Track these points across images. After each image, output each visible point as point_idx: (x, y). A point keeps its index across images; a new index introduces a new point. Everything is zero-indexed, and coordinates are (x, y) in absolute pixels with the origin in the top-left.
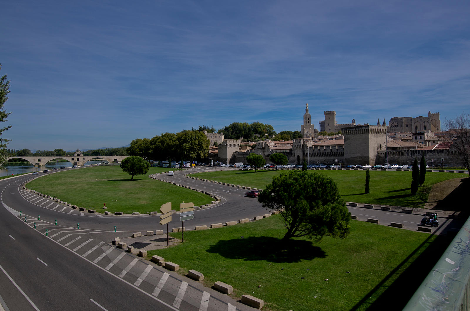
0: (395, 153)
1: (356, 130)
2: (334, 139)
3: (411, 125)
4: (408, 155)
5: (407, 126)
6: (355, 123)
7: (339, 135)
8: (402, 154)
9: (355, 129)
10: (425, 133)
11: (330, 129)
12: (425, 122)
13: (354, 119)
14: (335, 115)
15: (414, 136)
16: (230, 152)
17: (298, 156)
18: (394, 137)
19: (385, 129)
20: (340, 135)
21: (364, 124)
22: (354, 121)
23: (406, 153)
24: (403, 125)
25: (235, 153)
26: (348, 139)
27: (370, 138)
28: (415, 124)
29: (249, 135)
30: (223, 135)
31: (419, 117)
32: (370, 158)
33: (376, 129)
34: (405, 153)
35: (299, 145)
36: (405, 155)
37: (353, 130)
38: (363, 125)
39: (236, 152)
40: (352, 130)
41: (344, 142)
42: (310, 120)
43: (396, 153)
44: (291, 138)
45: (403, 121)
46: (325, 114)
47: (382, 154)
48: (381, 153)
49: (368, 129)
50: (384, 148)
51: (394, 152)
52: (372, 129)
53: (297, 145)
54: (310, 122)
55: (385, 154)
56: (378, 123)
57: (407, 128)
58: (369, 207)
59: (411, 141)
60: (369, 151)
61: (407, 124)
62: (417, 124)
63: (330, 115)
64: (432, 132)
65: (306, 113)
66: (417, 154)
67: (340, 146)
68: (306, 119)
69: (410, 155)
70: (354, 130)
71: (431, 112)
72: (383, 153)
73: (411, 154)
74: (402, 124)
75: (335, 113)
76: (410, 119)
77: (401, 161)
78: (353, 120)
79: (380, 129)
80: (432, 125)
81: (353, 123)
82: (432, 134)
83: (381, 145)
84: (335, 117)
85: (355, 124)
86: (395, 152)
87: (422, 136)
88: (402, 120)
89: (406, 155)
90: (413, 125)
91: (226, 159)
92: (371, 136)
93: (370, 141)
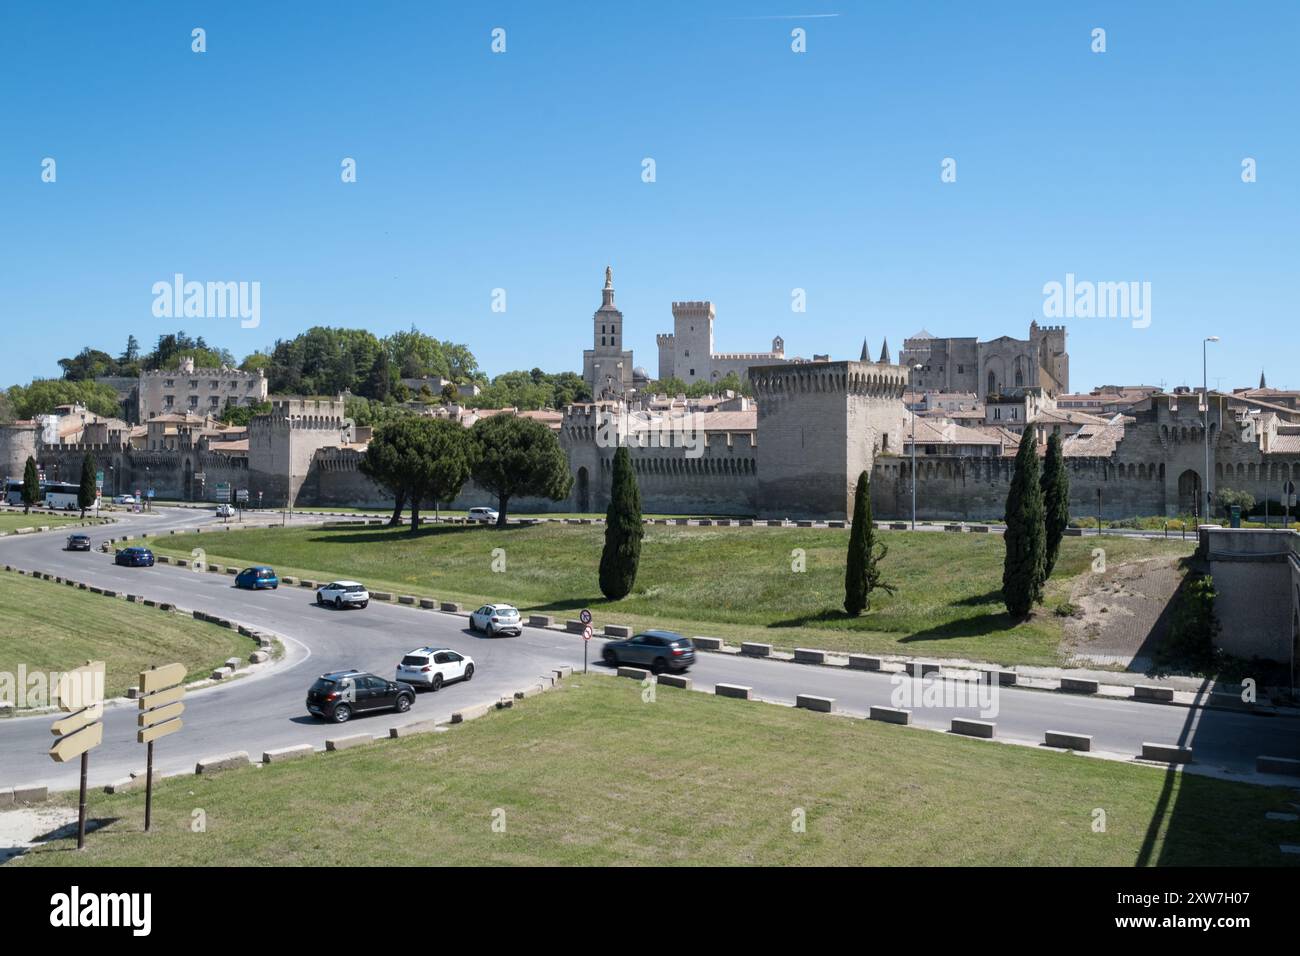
0: (934, 466)
1: (802, 378)
2: (716, 410)
3: (975, 366)
4: (978, 475)
5: (961, 370)
6: (781, 351)
7: (726, 397)
8: (958, 472)
9: (796, 375)
10: (1028, 398)
11: (692, 372)
12: (1019, 357)
13: (778, 337)
14: (713, 317)
15: (992, 408)
16: (302, 450)
17: (583, 472)
18: (920, 409)
19: (903, 379)
20: (730, 394)
21: (816, 357)
22: (778, 343)
23: (972, 466)
24: (948, 367)
25: (321, 456)
26: (770, 411)
27: (848, 408)
28: (986, 363)
29: (377, 382)
30: (265, 376)
31: (1001, 339)
32: (848, 485)
33: (869, 376)
34: (968, 466)
35: (586, 428)
36: (967, 473)
37: (790, 377)
38: (812, 360)
39: (329, 448)
40: (787, 378)
41: (755, 421)
42: (620, 333)
43: (938, 465)
44: (547, 403)
45: (949, 351)
46: (674, 314)
47: (891, 469)
48: (887, 467)
49: (844, 377)
50: (896, 448)
51: (930, 464)
52: (857, 375)
53: (579, 428)
54: (620, 340)
55: (899, 468)
56: (864, 356)
57: (960, 378)
58: (864, 664)
59: (980, 423)
60: (846, 457)
61: (961, 362)
62: (993, 364)
63: (693, 316)
64: (1049, 395)
65: (604, 304)
66: (1007, 471)
67: (741, 435)
68: (604, 327)
69: (985, 476)
70: (794, 378)
71: (1040, 325)
72: (895, 467)
73: (988, 473)
74: (945, 364)
75: (712, 310)
76: (969, 345)
77: (955, 496)
78: (774, 341)
79: (884, 376)
80: (1042, 371)
81: (775, 349)
82: (1050, 401)
83: (885, 436)
84: (711, 325)
85: (782, 357)
86: (934, 462)
87: (1019, 407)
88: (945, 346)
89: (969, 472)
90: (980, 367)
91: (284, 481)
92: (853, 401)
93: (850, 417)
